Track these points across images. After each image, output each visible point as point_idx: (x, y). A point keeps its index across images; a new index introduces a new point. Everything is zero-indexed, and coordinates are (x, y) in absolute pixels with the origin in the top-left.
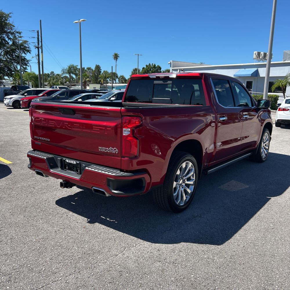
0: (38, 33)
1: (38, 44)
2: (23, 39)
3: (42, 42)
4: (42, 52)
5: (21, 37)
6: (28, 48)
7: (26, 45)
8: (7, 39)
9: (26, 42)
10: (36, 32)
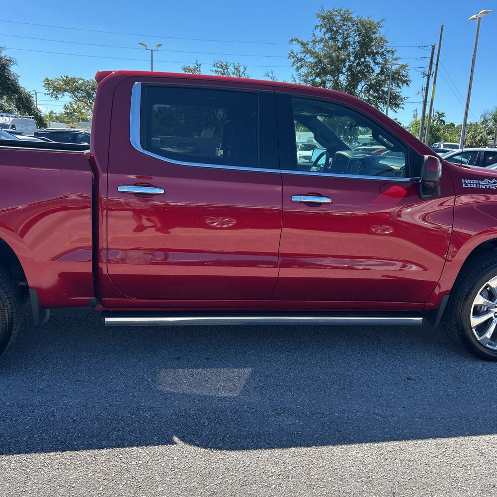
0: (433, 49)
1: (430, 69)
2: (400, 62)
3: (437, 64)
4: (435, 83)
5: (396, 59)
6: (406, 77)
7: (404, 73)
8: (372, 65)
9: (403, 67)
10: (430, 48)
